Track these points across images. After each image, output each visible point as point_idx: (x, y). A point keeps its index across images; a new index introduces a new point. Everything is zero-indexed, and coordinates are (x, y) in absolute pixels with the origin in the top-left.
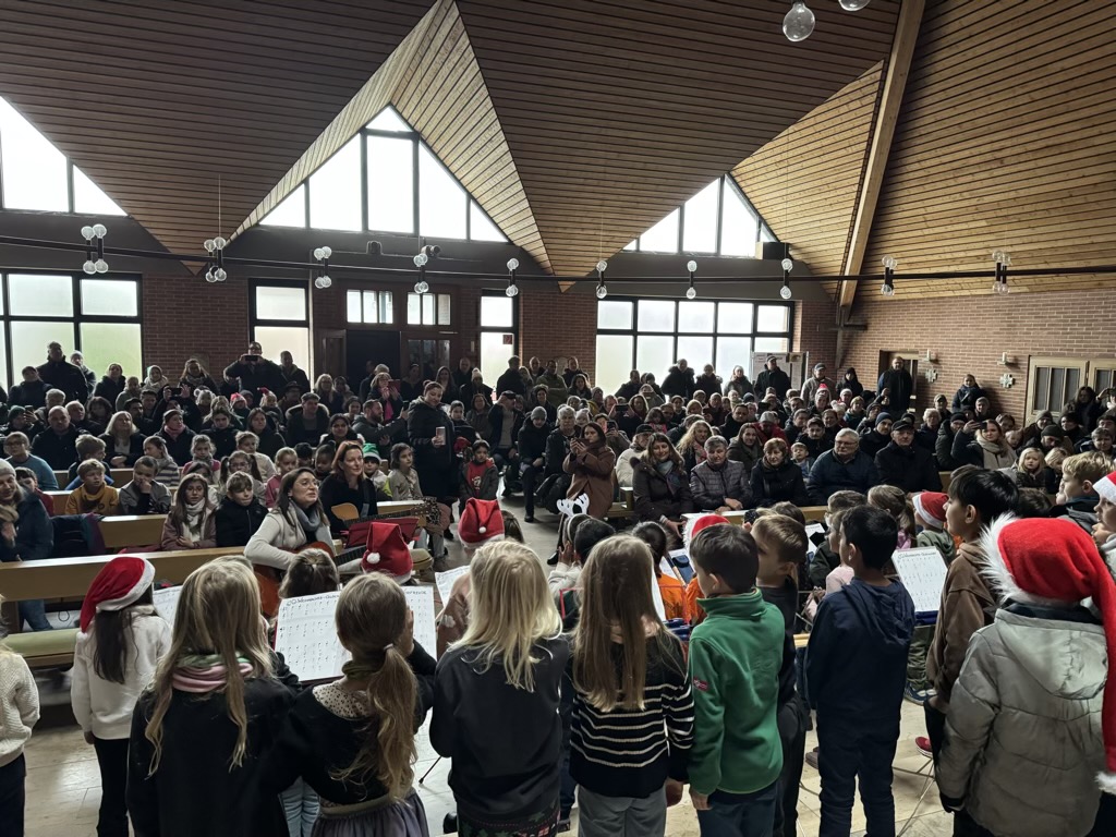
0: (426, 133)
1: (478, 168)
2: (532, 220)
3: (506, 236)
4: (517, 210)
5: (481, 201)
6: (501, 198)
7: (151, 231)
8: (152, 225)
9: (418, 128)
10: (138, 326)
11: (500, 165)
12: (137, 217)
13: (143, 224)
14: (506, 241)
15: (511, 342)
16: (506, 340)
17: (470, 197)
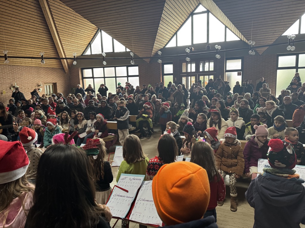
0: (210, 10)
5: (230, 28)
9: (208, 9)
10: (138, 77)
13: (133, 52)
14: (240, 39)
15: (240, 75)
16: (239, 74)
17: (226, 27)
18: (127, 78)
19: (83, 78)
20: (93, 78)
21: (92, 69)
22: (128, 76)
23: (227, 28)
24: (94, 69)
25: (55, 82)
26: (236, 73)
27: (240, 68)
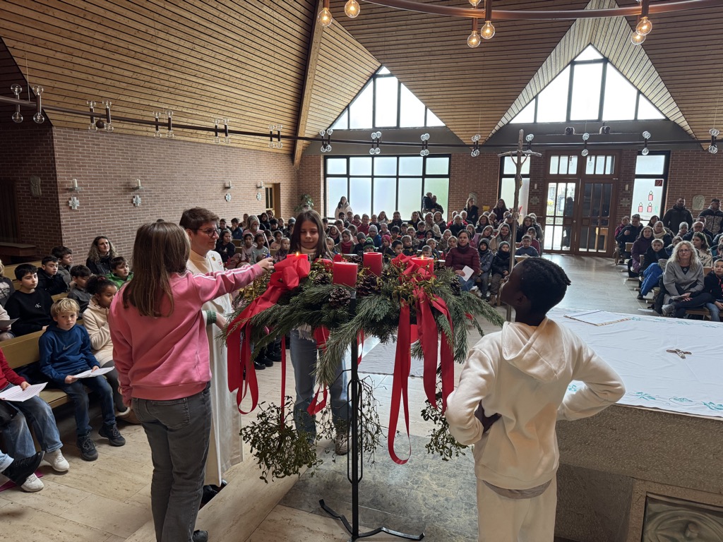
0: (611, 58)
1: (640, 76)
2: (675, 105)
3: (664, 115)
4: (665, 99)
5: (647, 94)
6: (656, 92)
7: (455, 133)
8: (457, 130)
9: (606, 55)
10: (448, 179)
11: (650, 73)
12: (449, 127)
13: (452, 130)
14: (663, 118)
15: (661, 185)
16: (657, 184)
17: (639, 92)
18: (421, 179)
19: (326, 176)
20: (348, 176)
21: (348, 158)
22: (424, 176)
23: (641, 95)
24: (351, 159)
25: (277, 182)
26: (653, 181)
27: (661, 172)
